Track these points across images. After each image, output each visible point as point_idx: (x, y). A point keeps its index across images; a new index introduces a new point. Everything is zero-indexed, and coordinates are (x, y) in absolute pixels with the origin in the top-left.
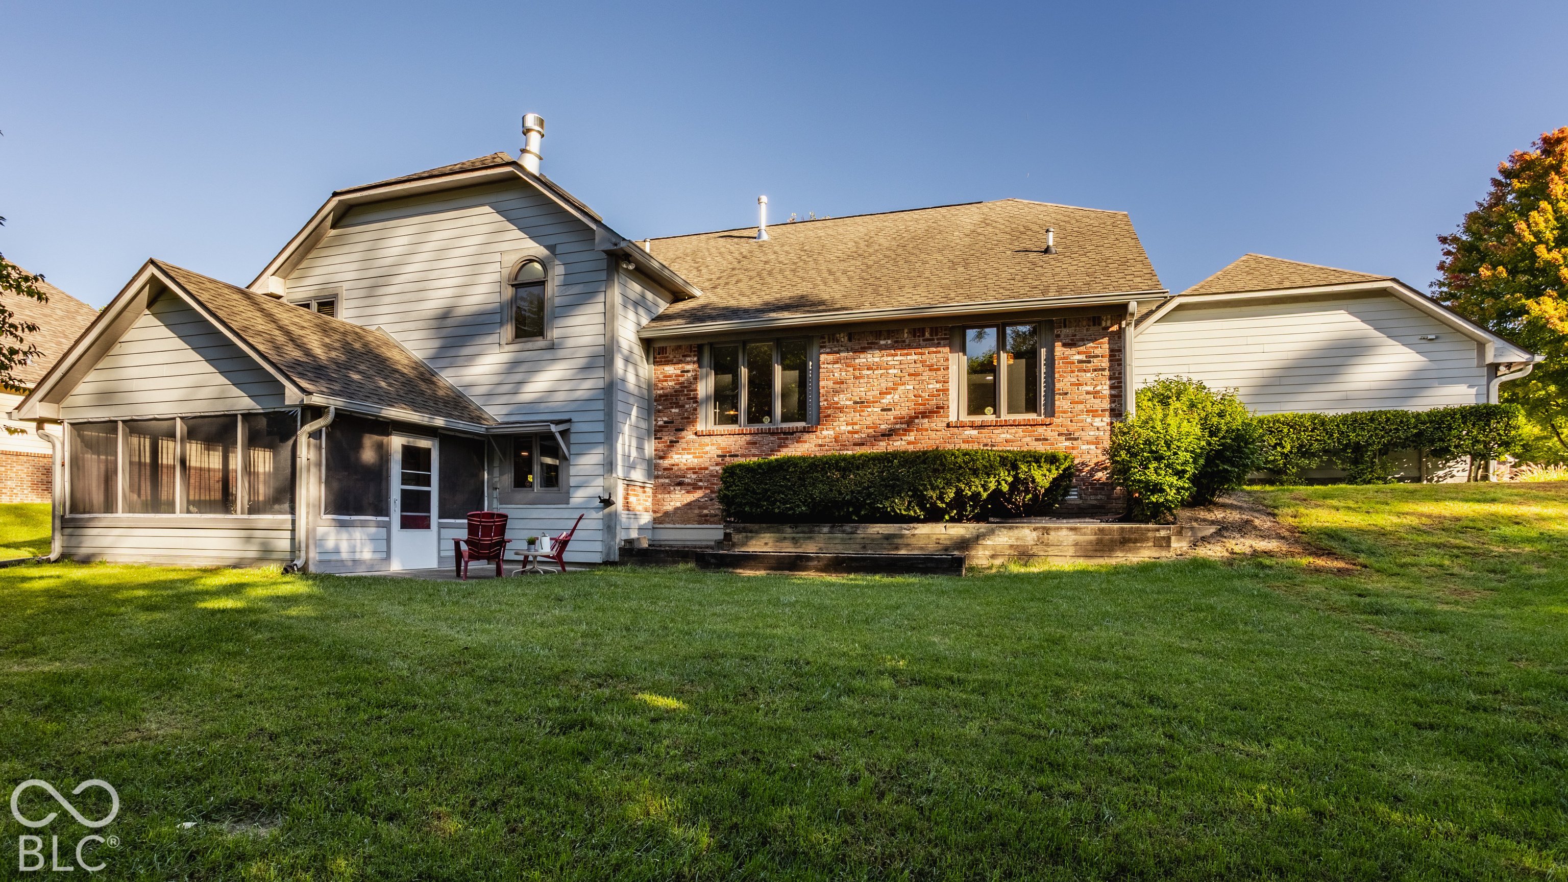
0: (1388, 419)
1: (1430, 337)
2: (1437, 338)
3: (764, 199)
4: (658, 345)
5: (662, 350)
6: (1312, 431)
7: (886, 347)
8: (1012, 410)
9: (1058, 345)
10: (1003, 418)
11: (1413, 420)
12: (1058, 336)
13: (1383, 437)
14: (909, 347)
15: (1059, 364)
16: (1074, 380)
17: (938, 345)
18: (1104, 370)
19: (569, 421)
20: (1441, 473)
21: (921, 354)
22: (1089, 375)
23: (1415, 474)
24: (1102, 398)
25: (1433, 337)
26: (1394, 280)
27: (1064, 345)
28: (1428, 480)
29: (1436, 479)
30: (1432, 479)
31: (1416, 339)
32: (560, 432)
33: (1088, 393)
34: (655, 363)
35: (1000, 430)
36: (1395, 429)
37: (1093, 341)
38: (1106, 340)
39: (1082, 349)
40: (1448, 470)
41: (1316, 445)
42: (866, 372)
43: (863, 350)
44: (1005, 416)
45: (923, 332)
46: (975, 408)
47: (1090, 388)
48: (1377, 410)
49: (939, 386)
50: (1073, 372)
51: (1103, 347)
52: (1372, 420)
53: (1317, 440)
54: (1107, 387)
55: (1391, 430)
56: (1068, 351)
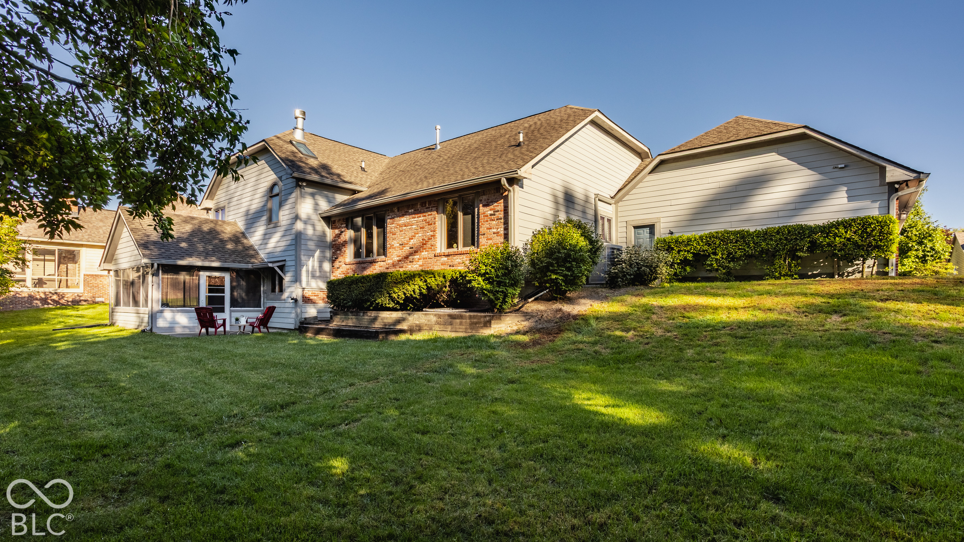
0: (789, 232)
1: (840, 166)
2: (846, 166)
3: (438, 127)
4: (333, 219)
5: (334, 222)
6: (736, 242)
7: (412, 214)
8: (465, 245)
9: (481, 205)
10: (460, 249)
11: (807, 232)
12: (481, 201)
13: (786, 245)
14: (420, 213)
15: (482, 216)
16: (488, 226)
17: (431, 211)
18: (501, 219)
19: (285, 260)
20: (850, 269)
21: (425, 216)
22: (494, 222)
23: (830, 271)
24: (500, 236)
25: (843, 166)
26: (805, 127)
27: (484, 206)
28: (839, 275)
29: (846, 274)
30: (843, 274)
31: (830, 169)
32: (278, 267)
33: (494, 233)
34: (332, 228)
35: (456, 257)
36: (795, 239)
37: (496, 202)
38: (502, 201)
39: (492, 207)
40: (856, 267)
41: (739, 253)
42: (404, 228)
43: (403, 215)
44: (461, 249)
45: (425, 203)
46: (450, 246)
47: (495, 230)
48: (781, 225)
49: (431, 233)
50: (487, 221)
51: (499, 206)
52: (778, 233)
53: (739, 249)
54: (502, 229)
55: (792, 240)
56: (486, 209)
